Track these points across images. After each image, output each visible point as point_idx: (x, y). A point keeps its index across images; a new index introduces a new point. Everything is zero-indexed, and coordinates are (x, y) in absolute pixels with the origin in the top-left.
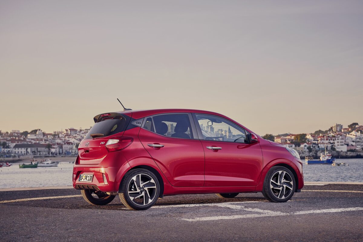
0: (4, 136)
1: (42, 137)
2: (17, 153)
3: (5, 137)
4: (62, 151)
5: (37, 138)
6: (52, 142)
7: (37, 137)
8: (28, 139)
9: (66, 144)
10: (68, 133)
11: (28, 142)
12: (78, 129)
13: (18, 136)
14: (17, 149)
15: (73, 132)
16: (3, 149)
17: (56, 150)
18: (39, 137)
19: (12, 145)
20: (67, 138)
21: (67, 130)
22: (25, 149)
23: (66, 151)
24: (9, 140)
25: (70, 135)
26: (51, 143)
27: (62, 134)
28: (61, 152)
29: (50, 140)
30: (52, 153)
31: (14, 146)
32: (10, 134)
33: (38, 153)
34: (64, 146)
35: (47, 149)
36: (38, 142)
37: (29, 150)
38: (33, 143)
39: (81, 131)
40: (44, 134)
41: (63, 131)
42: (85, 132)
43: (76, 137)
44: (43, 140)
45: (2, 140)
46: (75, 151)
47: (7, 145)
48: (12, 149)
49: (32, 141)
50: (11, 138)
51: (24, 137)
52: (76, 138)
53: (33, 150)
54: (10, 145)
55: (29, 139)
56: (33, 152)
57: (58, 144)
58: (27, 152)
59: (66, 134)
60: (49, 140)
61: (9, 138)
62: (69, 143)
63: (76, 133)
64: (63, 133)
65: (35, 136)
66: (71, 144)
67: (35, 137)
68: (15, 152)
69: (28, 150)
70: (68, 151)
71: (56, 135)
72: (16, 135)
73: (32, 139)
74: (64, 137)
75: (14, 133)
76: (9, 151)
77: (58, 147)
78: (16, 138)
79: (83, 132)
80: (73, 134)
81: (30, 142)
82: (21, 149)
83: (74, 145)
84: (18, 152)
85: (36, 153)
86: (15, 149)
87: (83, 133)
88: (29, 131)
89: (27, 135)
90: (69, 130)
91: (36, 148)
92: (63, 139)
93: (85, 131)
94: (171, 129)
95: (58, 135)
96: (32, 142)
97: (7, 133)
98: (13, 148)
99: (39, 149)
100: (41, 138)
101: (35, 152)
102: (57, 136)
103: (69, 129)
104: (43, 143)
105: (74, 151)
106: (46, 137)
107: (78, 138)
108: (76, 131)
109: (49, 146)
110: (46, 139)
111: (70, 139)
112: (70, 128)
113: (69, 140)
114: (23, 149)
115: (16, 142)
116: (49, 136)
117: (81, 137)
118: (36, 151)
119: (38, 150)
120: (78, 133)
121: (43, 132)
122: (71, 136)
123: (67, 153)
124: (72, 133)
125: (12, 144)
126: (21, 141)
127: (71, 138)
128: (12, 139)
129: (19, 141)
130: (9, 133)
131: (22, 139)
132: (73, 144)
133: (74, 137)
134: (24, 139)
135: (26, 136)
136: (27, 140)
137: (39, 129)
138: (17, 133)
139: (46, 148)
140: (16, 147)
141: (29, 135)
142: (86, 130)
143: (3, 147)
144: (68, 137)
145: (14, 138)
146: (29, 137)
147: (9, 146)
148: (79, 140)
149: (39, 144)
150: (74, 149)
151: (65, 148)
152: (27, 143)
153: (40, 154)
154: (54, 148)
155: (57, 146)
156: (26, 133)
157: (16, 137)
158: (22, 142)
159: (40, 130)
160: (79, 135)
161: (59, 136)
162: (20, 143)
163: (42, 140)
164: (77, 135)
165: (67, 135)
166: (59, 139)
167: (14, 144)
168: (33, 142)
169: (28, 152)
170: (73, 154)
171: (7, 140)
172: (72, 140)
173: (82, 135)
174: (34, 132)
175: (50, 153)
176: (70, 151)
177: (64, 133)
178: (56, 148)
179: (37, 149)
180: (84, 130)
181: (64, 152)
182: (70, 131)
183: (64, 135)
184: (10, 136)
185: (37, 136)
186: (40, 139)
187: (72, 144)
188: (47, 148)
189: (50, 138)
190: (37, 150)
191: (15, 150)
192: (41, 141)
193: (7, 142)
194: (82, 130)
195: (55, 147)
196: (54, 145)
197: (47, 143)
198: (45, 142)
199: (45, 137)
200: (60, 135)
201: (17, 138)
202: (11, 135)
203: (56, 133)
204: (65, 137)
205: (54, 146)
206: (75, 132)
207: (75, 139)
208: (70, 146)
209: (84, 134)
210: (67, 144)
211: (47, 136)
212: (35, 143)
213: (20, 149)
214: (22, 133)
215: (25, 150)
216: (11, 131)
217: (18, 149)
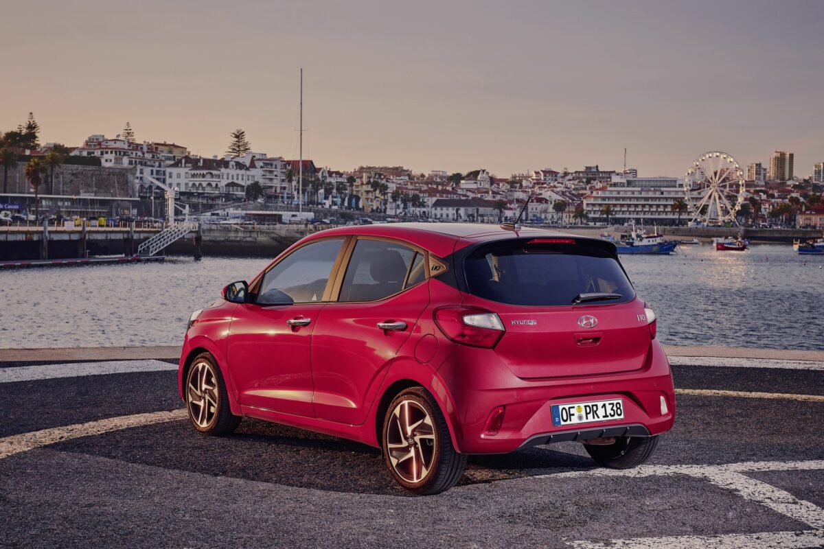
0: (415, 183)
1: (487, 186)
2: (439, 216)
3: (417, 185)
4: (527, 214)
5: (478, 189)
6: (506, 197)
7: (479, 186)
8: (460, 189)
9: (535, 201)
10: (541, 179)
11: (459, 195)
12: (561, 171)
13: (442, 184)
14: (439, 209)
15: (550, 177)
16: (412, 209)
17: (514, 214)
18: (482, 186)
19: (431, 201)
20: (537, 190)
21: (537, 173)
22: (453, 210)
23: (534, 216)
24: (424, 192)
25: (543, 184)
26: (505, 200)
27: (528, 180)
28: (524, 218)
29: (504, 193)
30: (506, 218)
31: (433, 203)
32: (428, 178)
33: (479, 218)
34: (530, 206)
35: (497, 211)
36: (479, 196)
37: (462, 211)
38: (470, 198)
39: (566, 174)
40: (493, 180)
41: (530, 174)
42: (573, 178)
43: (555, 187)
44: (490, 193)
45: (412, 189)
46: (553, 217)
47: (421, 201)
48: (429, 209)
49: (469, 194)
50: (430, 186)
51: (454, 186)
52: (555, 189)
53: (470, 213)
54: (426, 200)
55: (462, 189)
56: (469, 216)
57: (518, 201)
58: (459, 216)
59: (535, 181)
60: (501, 193)
61: (425, 188)
62: (540, 200)
63: (556, 180)
64: (530, 179)
65: (475, 183)
66: (544, 202)
67: (475, 186)
68: (436, 215)
69: (459, 212)
70: (538, 215)
71: (514, 183)
72: (439, 180)
73: (468, 190)
74: (531, 186)
75: (436, 176)
76: (424, 212)
77: (518, 207)
78: (437, 187)
79: (570, 177)
80: (550, 181)
81: (464, 195)
82: (448, 210)
83: (551, 203)
84: (442, 215)
85: (475, 219)
86: (436, 209)
87: (570, 180)
88: (464, 173)
89: (460, 182)
90: (542, 173)
91: (475, 208)
92: (530, 190)
93: (574, 175)
94: (756, 174)
95: (520, 182)
96: (468, 196)
97: (423, 176)
98: (432, 207)
99: (482, 210)
100: (486, 188)
101: (472, 215)
102: (518, 185)
103: (542, 171)
104: (489, 197)
105: (549, 216)
106: (496, 186)
107: (558, 189)
108: (556, 176)
109: (501, 205)
110: (495, 190)
111: (543, 191)
112: (544, 169)
113: (541, 194)
114: (451, 209)
115: (438, 195)
116: (501, 185)
117: (567, 188)
118: (476, 215)
119: (480, 213)
120: (560, 180)
121: (490, 175)
122: (545, 185)
123: (536, 220)
124: (548, 179)
125: (430, 198)
126: (447, 192)
127: (546, 190)
128: (430, 188)
129: (444, 193)
130: (427, 175)
131: (449, 188)
132: (549, 203)
133: (551, 187)
134: (453, 189)
135: (458, 183)
136: (460, 192)
137: (483, 169)
138: (441, 177)
139: (494, 209)
140: (438, 204)
141: (462, 182)
142: (576, 172)
143: (413, 205)
144: (539, 188)
145: (435, 187)
146: (462, 186)
147: (425, 202)
148: (561, 193)
149: (480, 199)
150: (549, 213)
151: (532, 209)
152: (458, 198)
153: (484, 219)
154: (511, 209)
155: (517, 205)
156: (457, 178)
157: (438, 184)
158: (449, 196)
159: (484, 171)
160: (562, 184)
161: (521, 186)
162: (444, 197)
163: (487, 192)
164: (558, 183)
165: (538, 182)
166: (520, 190)
167: (434, 199)
168: (471, 195)
169: (461, 217)
170: (547, 222)
171: (421, 191)
172: (546, 194)
173: (567, 183)
174: (474, 175)
175: (503, 219)
176: (543, 217)
177: (533, 179)
178: (515, 210)
179: (478, 209)
180: (572, 173)
181: (529, 218)
182: (545, 176)
183: (533, 182)
184: (427, 183)
185: (479, 183)
186: (485, 190)
187: (546, 201)
188: (497, 208)
189: (504, 189)
190: (477, 212)
191: (436, 212)
192: (486, 195)
193: (421, 195)
194: (569, 173)
195: (512, 206)
196: (511, 202)
197: (498, 197)
198: (494, 197)
199: (493, 186)
200: (524, 183)
201: (440, 188)
202: (430, 181)
203: (518, 178)
204: (533, 187)
205: (510, 204)
206: (554, 178)
207: (552, 191)
208: (543, 206)
209: (572, 182)
210: (537, 202)
211: (499, 185)
212: (474, 199)
213: (445, 209)
214: (451, 176)
215: (455, 212)
216: (431, 173)
217: (442, 209)
